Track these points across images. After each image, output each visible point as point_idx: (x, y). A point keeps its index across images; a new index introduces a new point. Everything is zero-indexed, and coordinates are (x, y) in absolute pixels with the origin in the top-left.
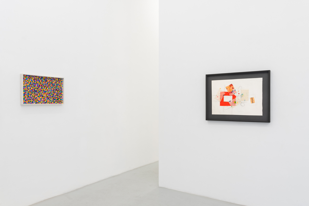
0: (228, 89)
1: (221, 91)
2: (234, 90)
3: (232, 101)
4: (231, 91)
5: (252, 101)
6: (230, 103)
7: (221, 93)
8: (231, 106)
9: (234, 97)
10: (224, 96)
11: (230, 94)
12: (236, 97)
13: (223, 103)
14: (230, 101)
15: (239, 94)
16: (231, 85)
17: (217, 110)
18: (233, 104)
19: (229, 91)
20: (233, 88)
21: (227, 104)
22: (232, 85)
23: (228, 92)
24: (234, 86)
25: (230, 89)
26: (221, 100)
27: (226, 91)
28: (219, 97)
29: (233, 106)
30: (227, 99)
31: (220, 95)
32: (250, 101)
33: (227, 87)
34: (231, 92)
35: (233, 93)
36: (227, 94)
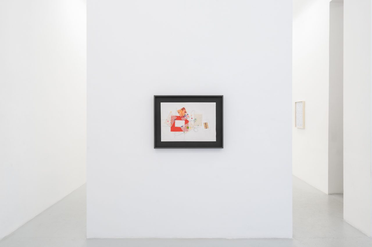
0: (180, 113)
1: (172, 115)
2: (186, 114)
3: (184, 127)
4: (183, 115)
5: (206, 127)
6: (182, 128)
7: (172, 117)
8: (183, 132)
9: (187, 122)
10: (176, 121)
11: (182, 118)
12: (189, 122)
13: (174, 129)
14: (182, 127)
15: (192, 118)
16: (183, 109)
17: (167, 136)
18: (186, 130)
19: (182, 116)
20: (185, 112)
21: (179, 129)
22: (185, 109)
23: (180, 117)
24: (187, 110)
25: (182, 113)
26: (172, 125)
27: (178, 115)
28: (170, 122)
29: (185, 132)
30: (179, 124)
31: (170, 119)
32: (203, 126)
33: (179, 110)
34: (184, 117)
35: (186, 118)
36: (179, 118)
